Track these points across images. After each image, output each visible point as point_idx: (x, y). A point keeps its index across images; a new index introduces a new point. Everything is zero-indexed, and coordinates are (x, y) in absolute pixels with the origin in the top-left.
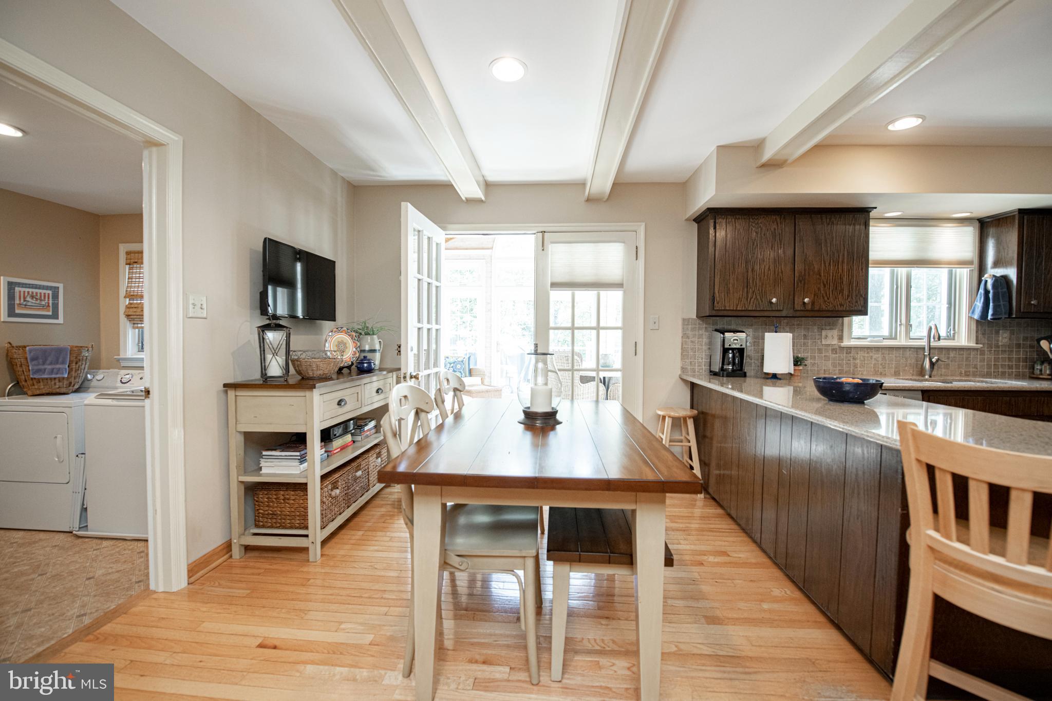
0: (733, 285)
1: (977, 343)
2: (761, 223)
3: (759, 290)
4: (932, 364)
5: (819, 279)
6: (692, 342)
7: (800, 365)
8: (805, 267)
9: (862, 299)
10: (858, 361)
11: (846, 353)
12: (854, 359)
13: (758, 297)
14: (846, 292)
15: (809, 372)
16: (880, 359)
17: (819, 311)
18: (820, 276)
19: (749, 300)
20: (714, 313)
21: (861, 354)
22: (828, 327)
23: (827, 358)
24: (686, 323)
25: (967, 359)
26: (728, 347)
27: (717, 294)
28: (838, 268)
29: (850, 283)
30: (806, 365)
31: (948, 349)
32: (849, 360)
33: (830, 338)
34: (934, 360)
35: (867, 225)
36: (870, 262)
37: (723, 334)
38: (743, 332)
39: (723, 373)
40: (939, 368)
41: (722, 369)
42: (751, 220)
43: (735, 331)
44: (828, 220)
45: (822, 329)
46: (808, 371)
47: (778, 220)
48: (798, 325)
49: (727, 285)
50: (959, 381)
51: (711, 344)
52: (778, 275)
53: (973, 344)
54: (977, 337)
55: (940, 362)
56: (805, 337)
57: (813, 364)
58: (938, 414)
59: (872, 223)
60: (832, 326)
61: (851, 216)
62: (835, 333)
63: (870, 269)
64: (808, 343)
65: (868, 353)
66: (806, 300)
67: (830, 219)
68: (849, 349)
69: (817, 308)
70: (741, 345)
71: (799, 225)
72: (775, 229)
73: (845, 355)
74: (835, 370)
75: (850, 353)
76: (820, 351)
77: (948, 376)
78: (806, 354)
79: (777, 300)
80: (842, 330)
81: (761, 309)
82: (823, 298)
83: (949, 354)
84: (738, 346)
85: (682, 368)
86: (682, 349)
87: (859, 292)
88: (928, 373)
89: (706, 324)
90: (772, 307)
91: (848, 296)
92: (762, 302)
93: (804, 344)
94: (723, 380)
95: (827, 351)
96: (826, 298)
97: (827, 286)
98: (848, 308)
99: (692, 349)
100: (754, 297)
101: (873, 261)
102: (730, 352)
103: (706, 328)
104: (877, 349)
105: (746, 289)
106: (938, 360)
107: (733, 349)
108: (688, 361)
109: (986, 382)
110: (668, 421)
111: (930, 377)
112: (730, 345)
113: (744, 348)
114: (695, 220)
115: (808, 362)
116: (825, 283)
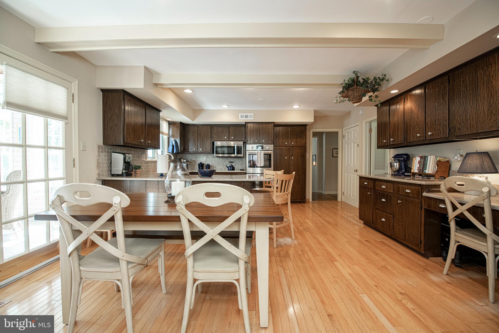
0: (131, 131)
3: (138, 135)
5: (151, 134)
6: (102, 158)
8: (148, 128)
11: (148, 163)
12: (149, 166)
13: (138, 138)
14: (157, 140)
19: (135, 139)
20: (124, 144)
22: (143, 153)
23: (143, 166)
24: (99, 148)
27: (126, 135)
28: (155, 131)
29: (157, 137)
33: (143, 157)
37: (125, 155)
39: (124, 175)
52: (143, 129)
56: (138, 157)
62: (145, 155)
66: (149, 142)
67: (153, 111)
69: (151, 145)
70: (131, 160)
71: (147, 110)
74: (145, 171)
78: (138, 164)
79: (143, 141)
81: (138, 144)
85: (98, 174)
86: (97, 163)
90: (141, 144)
92: (139, 141)
93: (138, 160)
96: (153, 142)
97: (153, 137)
99: (102, 163)
103: (107, 151)
105: (134, 134)
108: (100, 170)
112: (128, 160)
114: (101, 90)
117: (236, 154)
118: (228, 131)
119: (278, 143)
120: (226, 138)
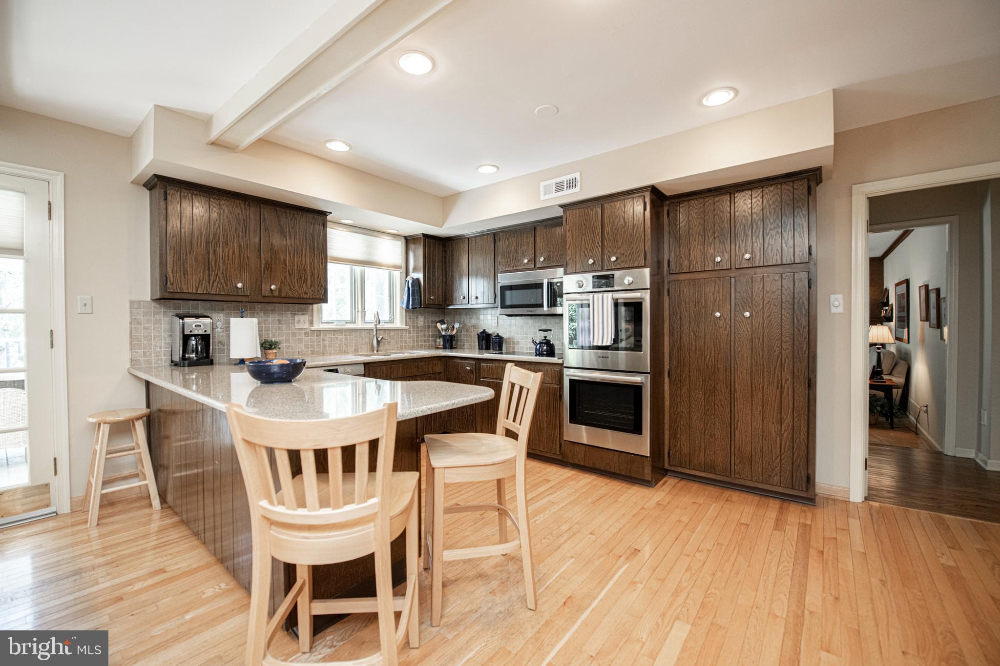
0: (191, 266)
1: (406, 326)
2: (223, 205)
3: (223, 273)
4: (378, 342)
5: (284, 268)
6: (145, 328)
7: (275, 348)
8: (271, 255)
9: (322, 289)
10: (327, 342)
11: (317, 336)
12: (324, 340)
13: (222, 281)
14: (309, 282)
15: (285, 355)
16: (343, 340)
17: (286, 297)
18: (286, 265)
19: (211, 282)
20: (167, 295)
21: (328, 336)
22: (300, 313)
23: (300, 341)
24: (136, 306)
25: (401, 337)
26: (189, 333)
27: (170, 275)
28: (302, 260)
29: (313, 275)
30: (280, 348)
31: (389, 330)
32: (319, 342)
33: (301, 322)
34: (379, 339)
35: (324, 226)
36: (328, 258)
37: (183, 319)
38: (208, 317)
39: (184, 363)
40: (384, 344)
41: (183, 358)
42: (212, 199)
43: (197, 317)
44: (292, 215)
45: (295, 314)
46: (283, 353)
47: (243, 206)
48: (272, 310)
49: (183, 264)
50: (396, 353)
51: (171, 330)
52: (244, 259)
53: (404, 326)
54: (406, 321)
55: (383, 340)
56: (280, 322)
57: (288, 347)
58: (347, 384)
59: (329, 224)
60: (303, 312)
61: (312, 216)
62: (306, 318)
63: (328, 264)
64: (282, 327)
65: (334, 335)
66: (273, 287)
67: (294, 214)
68: (319, 332)
69: (283, 295)
70: (205, 331)
71: (264, 215)
72: (239, 214)
73: (316, 337)
74: (307, 352)
75: (320, 335)
76: (294, 334)
77: (389, 350)
78: (281, 338)
79: (244, 285)
80: (312, 316)
81: (226, 293)
82: (290, 286)
83: (390, 333)
84: (201, 332)
85: (132, 360)
86: (131, 337)
87: (320, 283)
88: (376, 349)
89: (165, 307)
90: (237, 292)
91: (311, 286)
92: (227, 285)
93: (279, 328)
94: (184, 370)
95: (300, 334)
96: (292, 287)
97: (293, 276)
98: (311, 297)
99: (146, 337)
100: (218, 280)
101: (331, 257)
102: (193, 338)
103: (165, 312)
104: (341, 331)
105: (207, 272)
106: (381, 339)
107: (195, 336)
108: (141, 351)
109: (410, 353)
110: (105, 429)
111: (377, 352)
112: (191, 331)
113: (209, 335)
114: (145, 185)
115: (283, 346)
116: (291, 272)
117: (545, 308)
118: (532, 240)
119: (686, 262)
120: (526, 261)
